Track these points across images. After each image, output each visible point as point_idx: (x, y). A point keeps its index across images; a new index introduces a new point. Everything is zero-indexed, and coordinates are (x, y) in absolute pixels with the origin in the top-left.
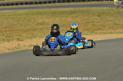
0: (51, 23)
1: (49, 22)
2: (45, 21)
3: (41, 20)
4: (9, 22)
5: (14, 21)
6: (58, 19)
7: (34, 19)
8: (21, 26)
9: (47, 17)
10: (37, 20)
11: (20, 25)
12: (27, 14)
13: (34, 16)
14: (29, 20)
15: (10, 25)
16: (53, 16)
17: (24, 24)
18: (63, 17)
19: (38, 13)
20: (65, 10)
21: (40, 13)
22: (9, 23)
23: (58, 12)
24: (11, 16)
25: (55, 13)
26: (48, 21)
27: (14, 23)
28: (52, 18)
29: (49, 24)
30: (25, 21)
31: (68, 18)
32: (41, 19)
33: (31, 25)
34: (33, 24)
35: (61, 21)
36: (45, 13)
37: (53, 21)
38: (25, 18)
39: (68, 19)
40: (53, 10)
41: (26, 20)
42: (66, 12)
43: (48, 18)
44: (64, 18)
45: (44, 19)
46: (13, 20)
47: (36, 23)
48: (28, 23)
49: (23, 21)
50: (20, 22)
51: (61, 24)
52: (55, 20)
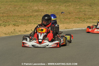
0: (45, 11)
1: (43, 10)
2: (40, 8)
3: (36, 8)
4: (7, 8)
5: (11, 7)
6: (52, 7)
7: (30, 6)
8: (18, 12)
9: (42, 5)
10: (33, 7)
11: (16, 11)
12: (23, 1)
13: (29, 3)
14: (25, 7)
15: (7, 11)
17: (20, 10)
19: (33, 1)
21: (36, 1)
22: (6, 9)
23: (52, 1)
24: (8, 2)
25: (50, 2)
26: (42, 8)
27: (11, 9)
28: (46, 6)
29: (43, 12)
30: (21, 8)
32: (36, 6)
33: (27, 11)
34: (29, 11)
35: (54, 9)
36: (40, 1)
37: (47, 9)
38: (21, 5)
41: (22, 7)
44: (58, 6)
45: (39, 7)
46: (10, 6)
47: (31, 10)
48: (24, 10)
49: (19, 7)
50: (17, 8)
51: (55, 12)
52: (50, 8)
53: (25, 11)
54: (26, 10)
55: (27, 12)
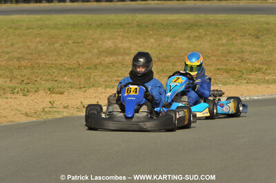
0: (134, 52)
1: (129, 48)
2: (120, 45)
3: (109, 44)
4: (29, 44)
5: (40, 42)
6: (152, 40)
7: (93, 39)
8: (59, 55)
9: (126, 35)
10: (100, 42)
11: (55, 53)
12: (74, 26)
13: (91, 32)
14: (80, 41)
15: (31, 54)
16: (139, 34)
17: (67, 51)
18: (167, 36)
19: (101, 24)
20: (172, 20)
21: (108, 24)
22: (28, 47)
23: (154, 24)
24: (33, 29)
25: (147, 27)
26: (126, 45)
27: (40, 47)
28: (137, 39)
30: (68, 43)
31: (177, 39)
32: (109, 39)
33: (83, 53)
34: (90, 51)
35: (159, 45)
36: (121, 25)
37: (140, 47)
38: (69, 37)
39: (179, 42)
40: (140, 17)
41: (70, 42)
42: (174, 25)
43: (127, 37)
44: (168, 39)
45: (117, 41)
46: (38, 39)
47: (95, 51)
48: (76, 49)
49: (64, 43)
50: (57, 45)
51: (160, 54)
52: (146, 45)
53: (78, 52)
54: (82, 50)
55: (85, 56)
